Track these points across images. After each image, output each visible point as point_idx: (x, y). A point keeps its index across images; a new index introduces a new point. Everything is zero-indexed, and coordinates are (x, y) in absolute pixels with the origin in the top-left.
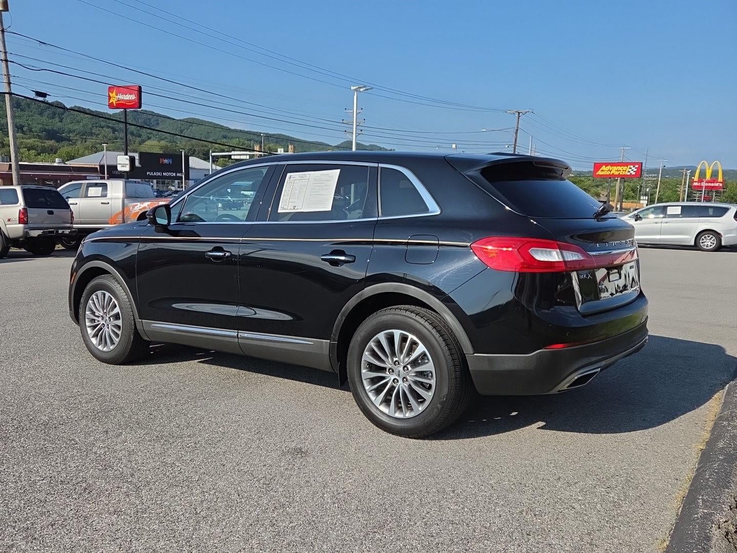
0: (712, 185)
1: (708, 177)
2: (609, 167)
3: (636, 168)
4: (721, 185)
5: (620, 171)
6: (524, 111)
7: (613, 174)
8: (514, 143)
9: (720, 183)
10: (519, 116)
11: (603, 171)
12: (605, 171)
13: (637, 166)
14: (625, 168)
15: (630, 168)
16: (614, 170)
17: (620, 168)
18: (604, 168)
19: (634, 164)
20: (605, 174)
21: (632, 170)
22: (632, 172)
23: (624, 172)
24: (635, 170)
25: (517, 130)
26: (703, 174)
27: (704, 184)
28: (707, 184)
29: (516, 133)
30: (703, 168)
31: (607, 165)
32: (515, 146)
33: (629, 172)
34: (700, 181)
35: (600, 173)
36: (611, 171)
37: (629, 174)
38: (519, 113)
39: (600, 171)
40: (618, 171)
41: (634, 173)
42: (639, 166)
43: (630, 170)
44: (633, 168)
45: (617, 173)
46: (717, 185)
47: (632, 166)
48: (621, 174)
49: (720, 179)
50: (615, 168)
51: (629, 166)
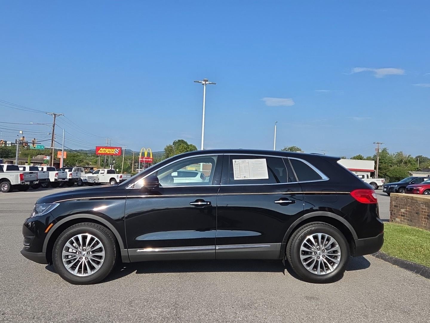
0: (148, 160)
1: (146, 156)
2: (104, 149)
3: (118, 150)
4: (152, 160)
5: (110, 151)
6: (58, 114)
7: (107, 153)
8: (52, 132)
9: (151, 159)
10: (55, 117)
11: (101, 151)
12: (102, 151)
13: (119, 149)
14: (113, 150)
15: (116, 150)
16: (107, 151)
17: (110, 150)
18: (101, 149)
19: (117, 148)
20: (102, 152)
21: (117, 151)
22: (116, 152)
23: (112, 152)
24: (118, 151)
25: (54, 125)
26: (143, 154)
27: (144, 160)
28: (145, 160)
29: (54, 127)
30: (143, 151)
31: (103, 148)
32: (53, 134)
33: (115, 152)
34: (142, 158)
35: (99, 152)
36: (105, 151)
37: (115, 153)
38: (55, 115)
39: (99, 151)
40: (109, 151)
41: (117, 153)
42: (120, 149)
43: (116, 151)
44: (117, 150)
45: (108, 152)
46: (150, 160)
47: (116, 149)
48: (111, 153)
49: (151, 157)
50: (107, 150)
51: (115, 149)
